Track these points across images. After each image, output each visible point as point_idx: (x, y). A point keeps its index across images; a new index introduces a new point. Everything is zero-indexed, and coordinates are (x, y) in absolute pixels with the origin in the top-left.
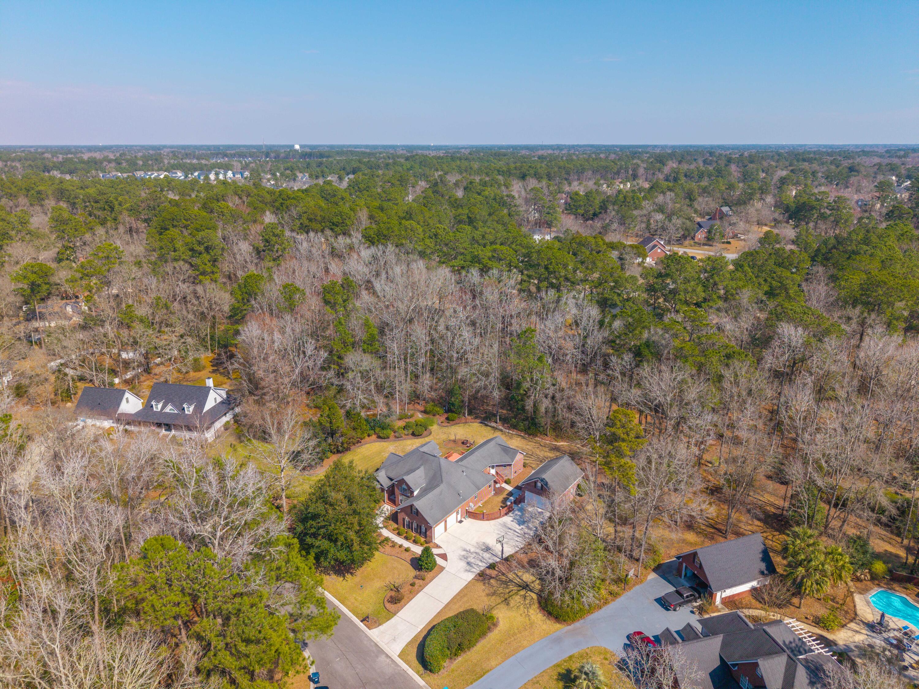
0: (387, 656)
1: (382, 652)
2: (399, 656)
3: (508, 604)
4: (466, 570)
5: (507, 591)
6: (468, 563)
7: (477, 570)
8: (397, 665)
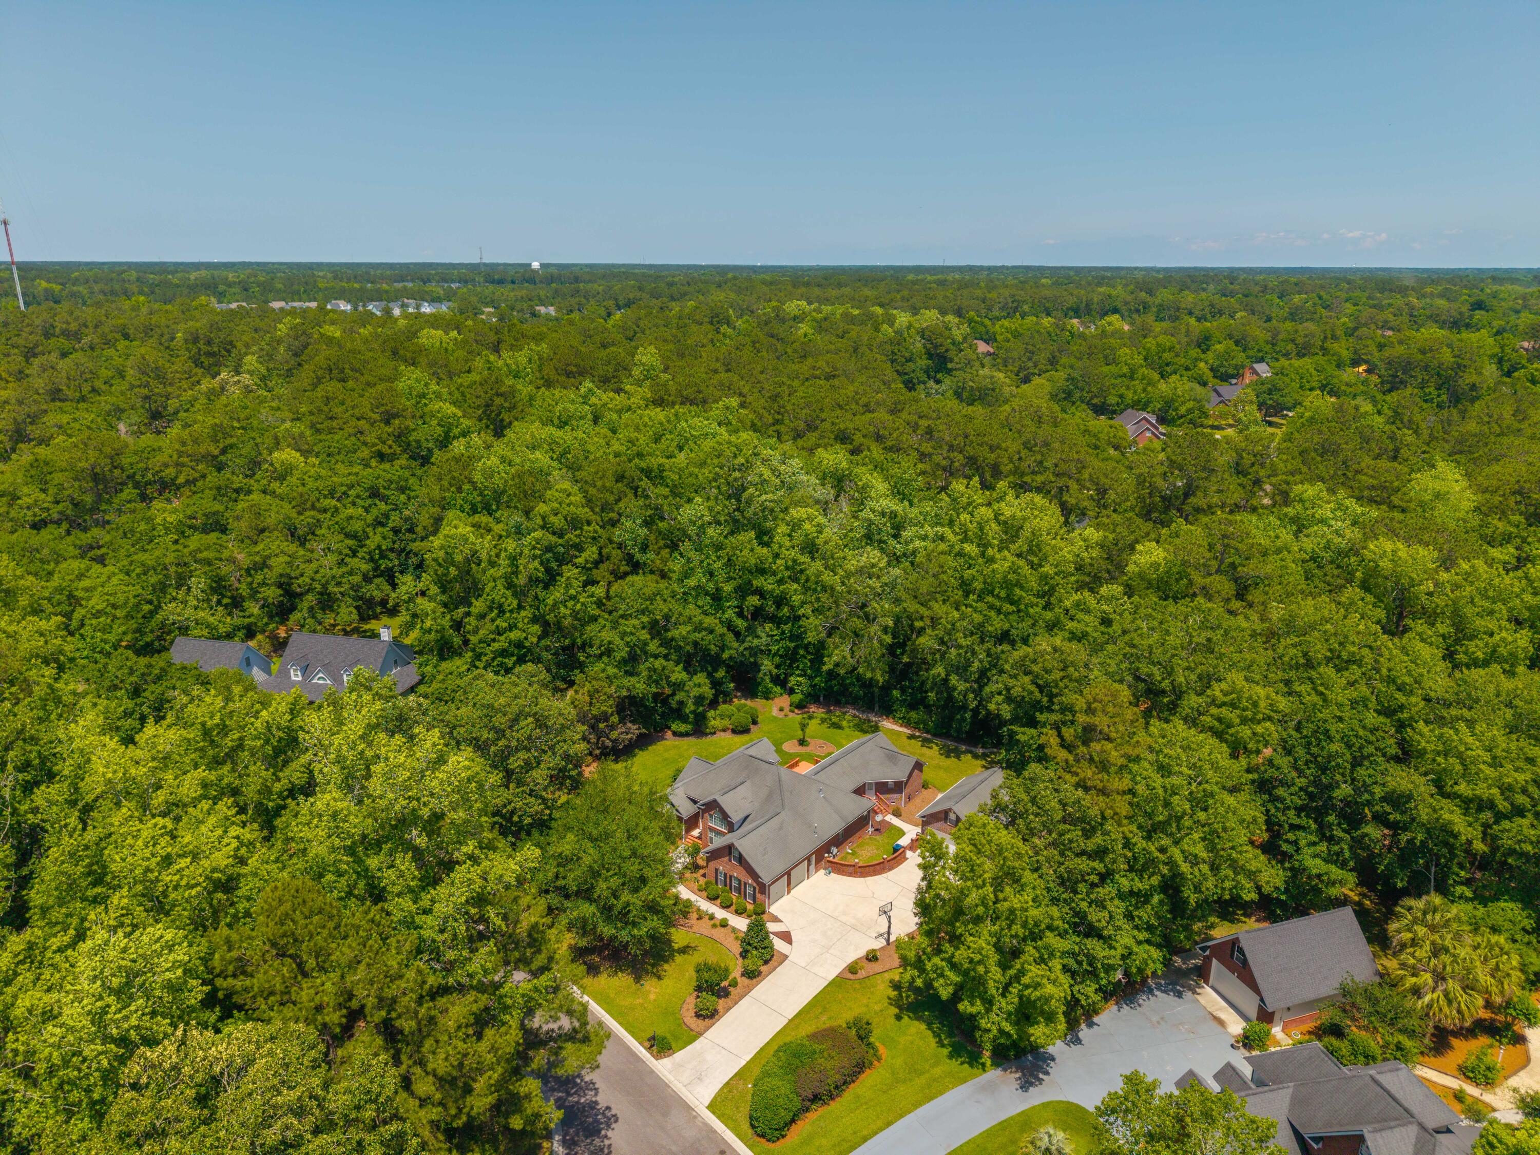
0: (688, 1107)
1: (678, 1099)
2: (712, 1107)
8: (705, 1123)
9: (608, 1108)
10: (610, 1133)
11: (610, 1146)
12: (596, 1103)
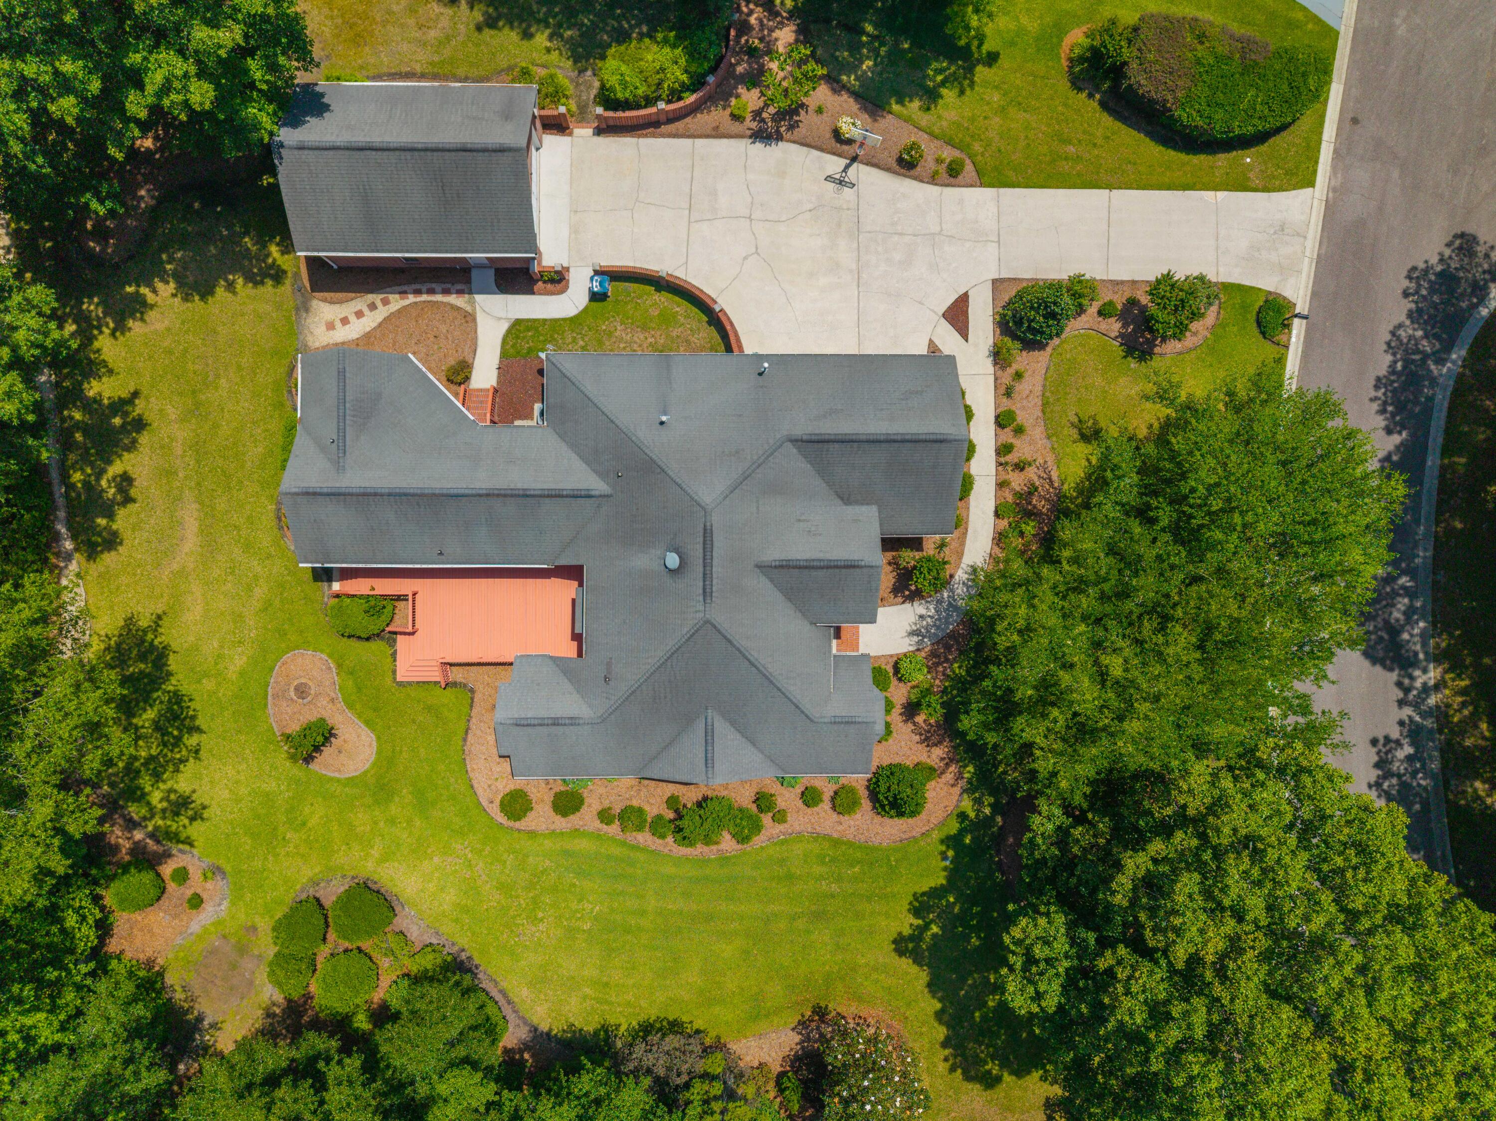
2: (1311, 184)
9: (1406, 294)
10: (1434, 260)
11: (1448, 245)
12: (1410, 315)
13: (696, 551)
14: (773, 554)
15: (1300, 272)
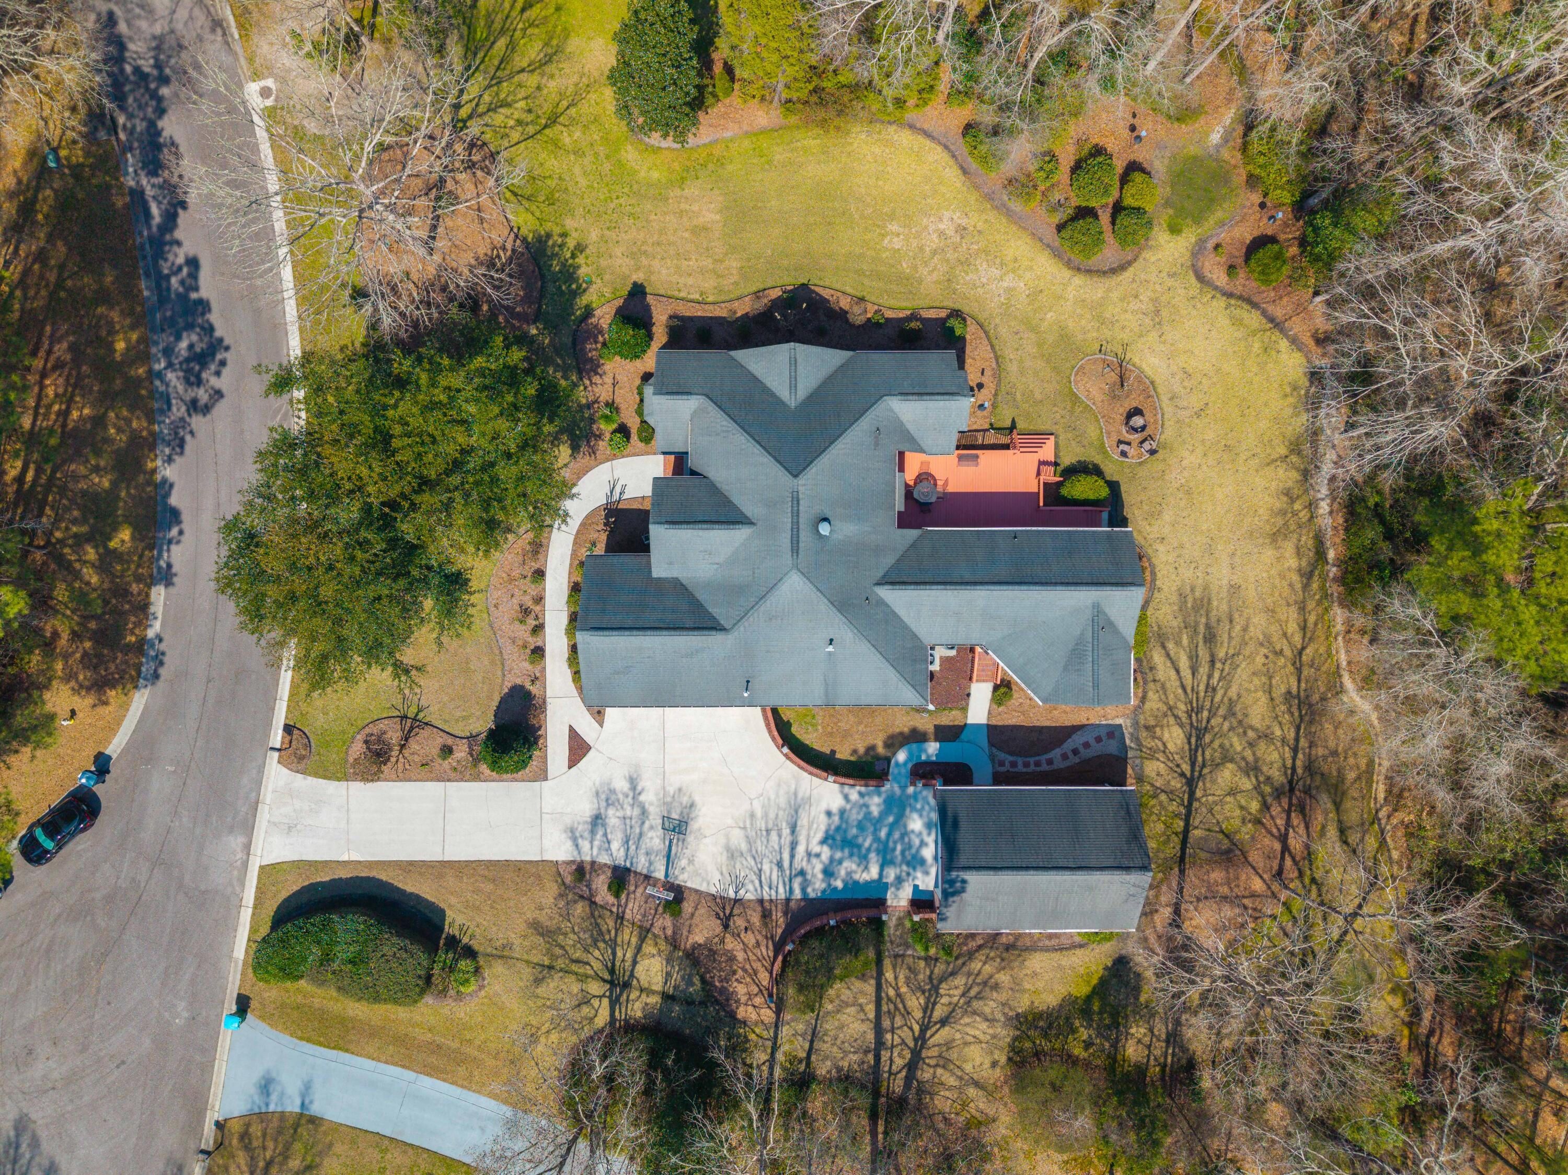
0: (247, 847)
1: (248, 828)
2: (262, 868)
3: (538, 981)
4: (572, 830)
5: (578, 955)
6: (597, 820)
7: (588, 852)
8: (242, 882)
13: (805, 536)
14: (740, 534)
15: (274, 791)
